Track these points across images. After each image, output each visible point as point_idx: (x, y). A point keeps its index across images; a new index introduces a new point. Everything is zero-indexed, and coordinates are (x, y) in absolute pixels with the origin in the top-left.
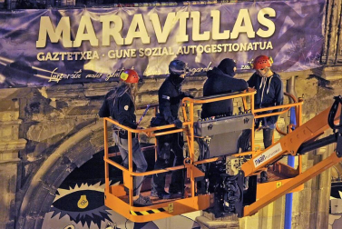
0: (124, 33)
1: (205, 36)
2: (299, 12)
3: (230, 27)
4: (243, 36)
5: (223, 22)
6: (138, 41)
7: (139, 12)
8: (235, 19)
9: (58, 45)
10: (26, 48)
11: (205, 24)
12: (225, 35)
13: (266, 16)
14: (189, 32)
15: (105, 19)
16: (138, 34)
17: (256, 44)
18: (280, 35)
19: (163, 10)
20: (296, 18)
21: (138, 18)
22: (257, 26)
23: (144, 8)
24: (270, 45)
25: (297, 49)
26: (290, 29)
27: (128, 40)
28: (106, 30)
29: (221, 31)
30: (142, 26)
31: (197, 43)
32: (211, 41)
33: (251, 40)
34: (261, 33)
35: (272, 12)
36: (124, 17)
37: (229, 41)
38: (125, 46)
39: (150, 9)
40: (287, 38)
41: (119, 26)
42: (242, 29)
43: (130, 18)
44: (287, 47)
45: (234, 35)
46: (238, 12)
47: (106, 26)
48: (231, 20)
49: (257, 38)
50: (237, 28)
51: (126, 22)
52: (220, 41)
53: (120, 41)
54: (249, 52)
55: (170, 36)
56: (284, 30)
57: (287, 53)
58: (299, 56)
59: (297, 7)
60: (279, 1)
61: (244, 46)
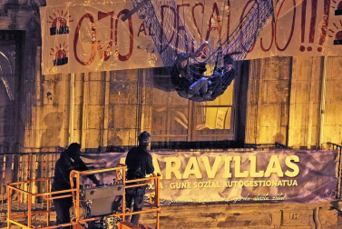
0: (183, 170)
1: (245, 174)
2: (318, 160)
3: (264, 168)
4: (274, 176)
5: (259, 164)
6: (192, 177)
7: (194, 155)
8: (268, 163)
11: (245, 165)
12: (261, 174)
13: (292, 161)
14: (232, 171)
15: (168, 160)
16: (193, 172)
17: (284, 181)
18: (303, 176)
19: (212, 155)
20: (315, 164)
21: (193, 160)
22: (285, 168)
23: (198, 153)
24: (295, 183)
25: (317, 187)
26: (311, 171)
27: (186, 175)
28: (169, 168)
29: (257, 171)
30: (196, 166)
31: (238, 179)
32: (249, 177)
33: (281, 178)
34: (288, 173)
35: (296, 159)
36: (182, 159)
37: (263, 178)
38: (183, 180)
39: (202, 153)
40: (309, 178)
41: (178, 165)
42: (274, 170)
43: (187, 160)
44: (309, 184)
45: (267, 175)
46: (270, 157)
47: (168, 165)
48: (265, 163)
49: (285, 177)
50: (270, 169)
51: (184, 163)
52: (256, 179)
53: (179, 176)
54: (279, 187)
55: (217, 173)
56: (307, 172)
57: (309, 189)
58: (318, 192)
59: (316, 156)
60: (302, 151)
61: (275, 183)
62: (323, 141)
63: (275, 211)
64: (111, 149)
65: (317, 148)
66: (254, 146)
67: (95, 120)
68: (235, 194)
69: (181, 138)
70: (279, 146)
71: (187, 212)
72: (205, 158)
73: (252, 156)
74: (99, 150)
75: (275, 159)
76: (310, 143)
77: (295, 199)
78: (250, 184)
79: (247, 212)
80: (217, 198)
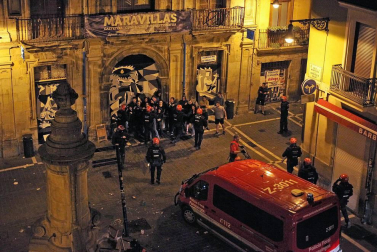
0: (130, 21)
1: (155, 22)
3: (163, 19)
4: (167, 22)
5: (161, 18)
6: (134, 24)
8: (164, 17)
9: (110, 26)
10: (101, 27)
11: (155, 18)
13: (174, 16)
14: (150, 21)
15: (124, 17)
16: (134, 22)
18: (178, 22)
19: (142, 15)
20: (183, 17)
21: (134, 17)
24: (175, 25)
25: (184, 26)
26: (181, 20)
27: (132, 24)
28: (125, 21)
29: (160, 21)
30: (135, 19)
31: (153, 24)
32: (157, 23)
33: (170, 23)
35: (176, 15)
36: (130, 17)
37: (162, 23)
39: (138, 14)
40: (180, 23)
41: (128, 19)
42: (167, 20)
43: (132, 17)
44: (181, 25)
45: (164, 22)
46: (165, 15)
50: (165, 20)
52: (160, 24)
53: (129, 24)
54: (169, 27)
55: (144, 22)
57: (181, 27)
58: (184, 28)
59: (183, 14)
60: (178, 12)
61: (167, 25)
62: (186, 7)
63: (168, 36)
64: (100, 14)
65: (183, 10)
66: (159, 11)
67: (94, 2)
68: (152, 30)
69: (128, 8)
70: (169, 10)
71: (133, 38)
72: (139, 16)
73: (158, 15)
74: (96, 15)
75: (167, 15)
76: (180, 9)
77: (175, 31)
78: (157, 26)
79: (156, 37)
80: (144, 32)
